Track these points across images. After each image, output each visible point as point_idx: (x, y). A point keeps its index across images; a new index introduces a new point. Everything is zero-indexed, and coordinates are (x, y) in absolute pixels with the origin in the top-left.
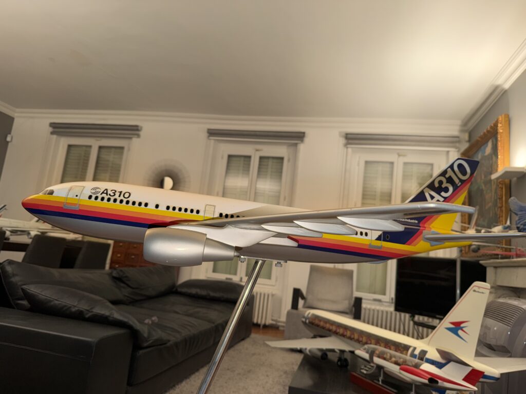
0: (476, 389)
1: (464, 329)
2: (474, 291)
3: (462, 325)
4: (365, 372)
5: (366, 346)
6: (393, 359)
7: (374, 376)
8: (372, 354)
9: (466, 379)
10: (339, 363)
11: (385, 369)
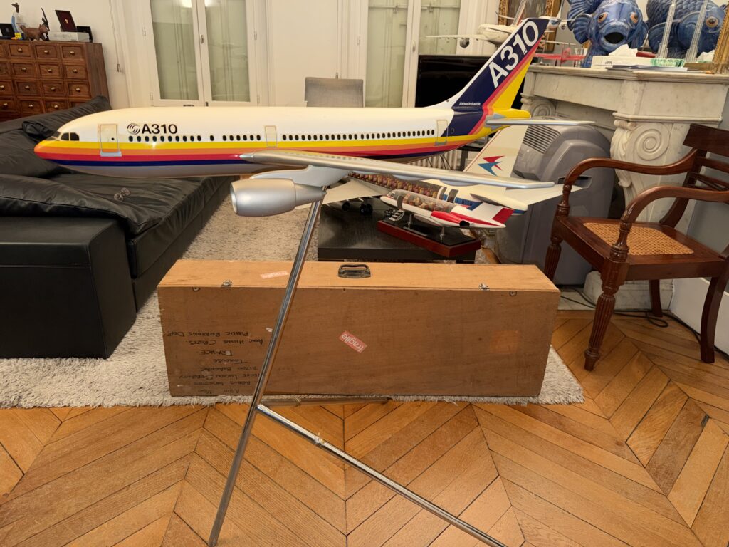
0: (504, 226)
1: (498, 165)
3: (496, 161)
4: (394, 220)
5: (393, 192)
6: (424, 204)
7: (403, 222)
8: (400, 200)
9: (496, 218)
10: (362, 210)
11: (415, 215)
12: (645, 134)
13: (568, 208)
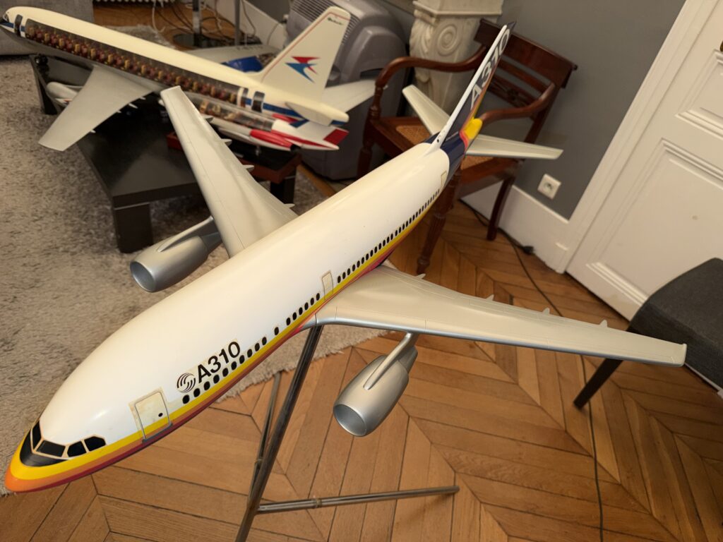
1: (312, 67)
2: (330, 19)
3: (310, 62)
9: (328, 139)
12: (445, 31)
13: (379, 111)
